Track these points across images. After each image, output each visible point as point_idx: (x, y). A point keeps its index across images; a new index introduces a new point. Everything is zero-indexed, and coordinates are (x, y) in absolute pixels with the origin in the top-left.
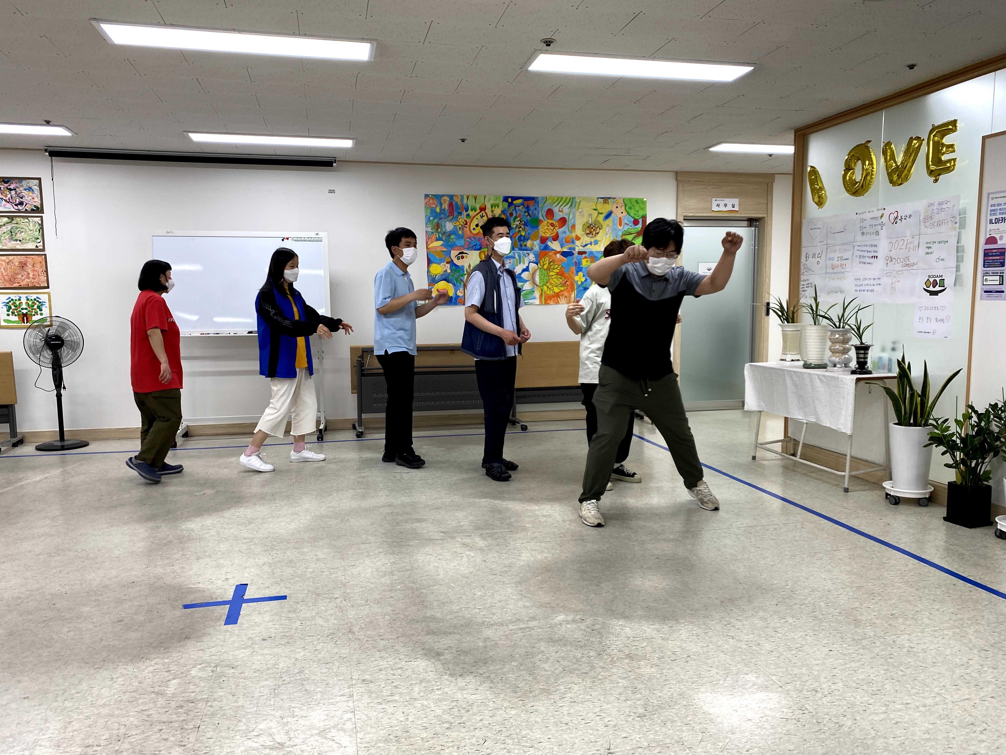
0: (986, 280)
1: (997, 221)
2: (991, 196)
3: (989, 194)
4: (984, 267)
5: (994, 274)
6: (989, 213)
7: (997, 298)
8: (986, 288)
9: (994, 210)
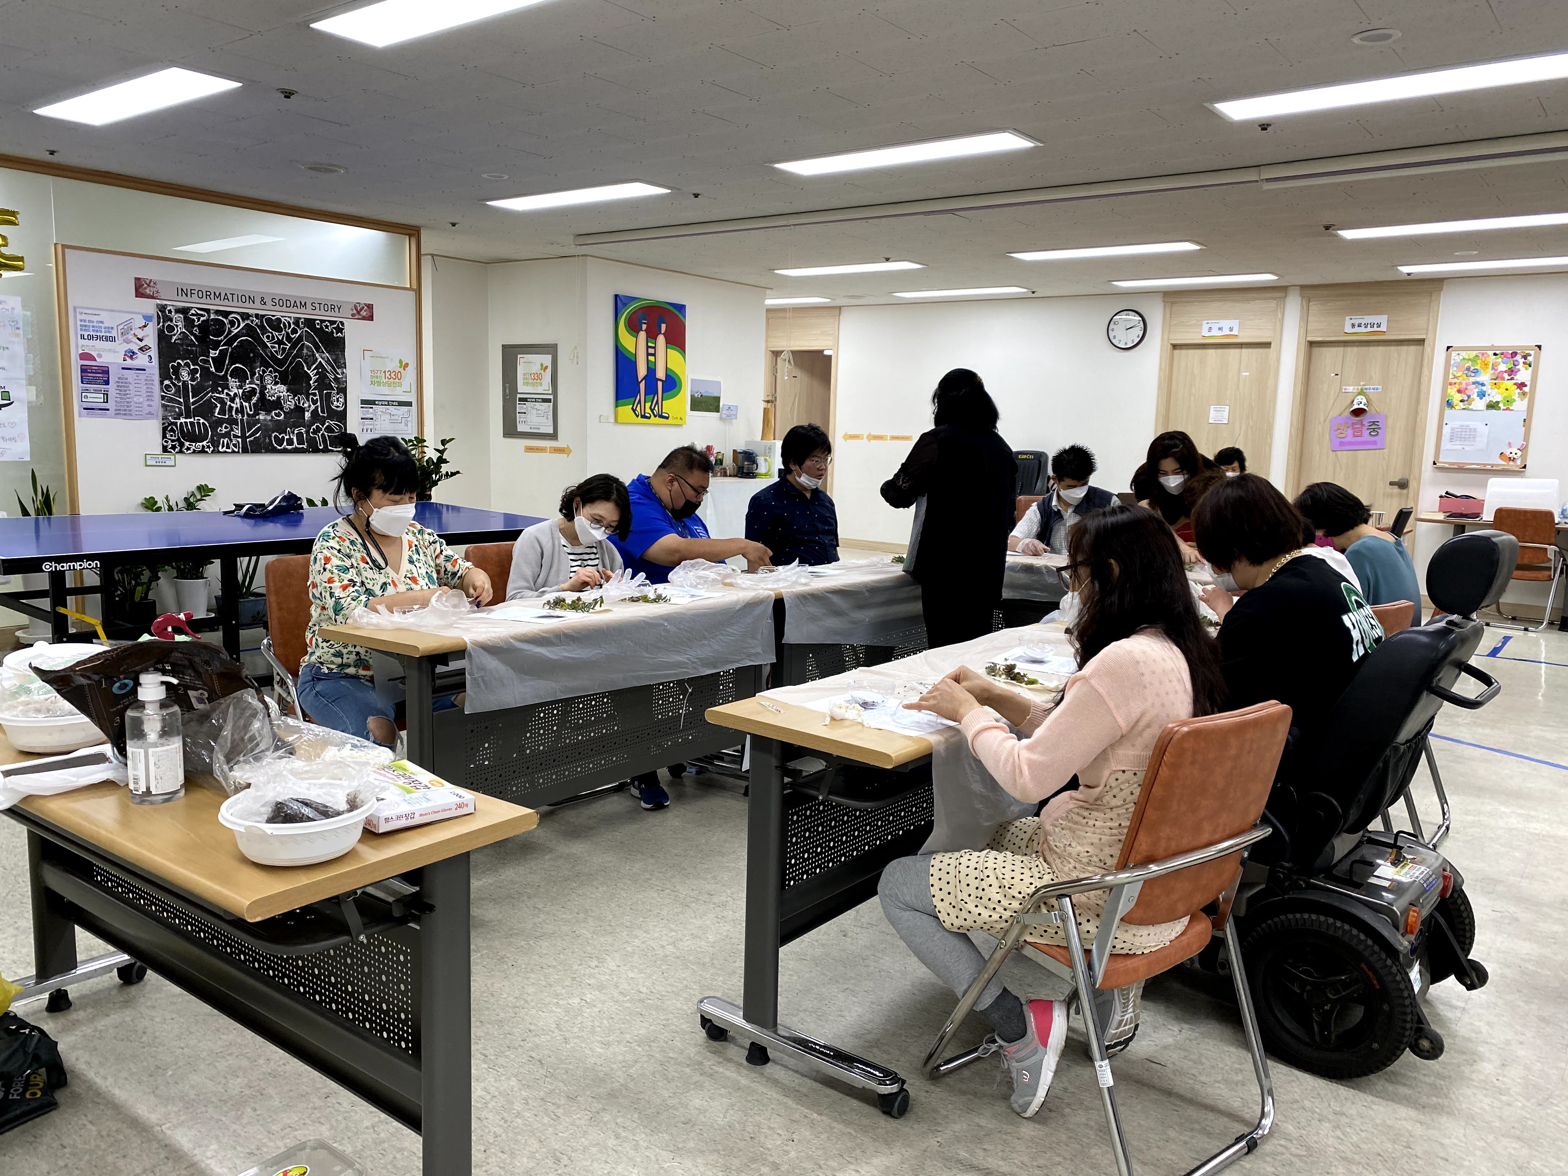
0: (86, 397)
1: (90, 338)
2: (78, 310)
3: (75, 308)
4: (82, 382)
5: (96, 391)
6: (79, 328)
7: (102, 416)
8: (85, 405)
9: (86, 326)
